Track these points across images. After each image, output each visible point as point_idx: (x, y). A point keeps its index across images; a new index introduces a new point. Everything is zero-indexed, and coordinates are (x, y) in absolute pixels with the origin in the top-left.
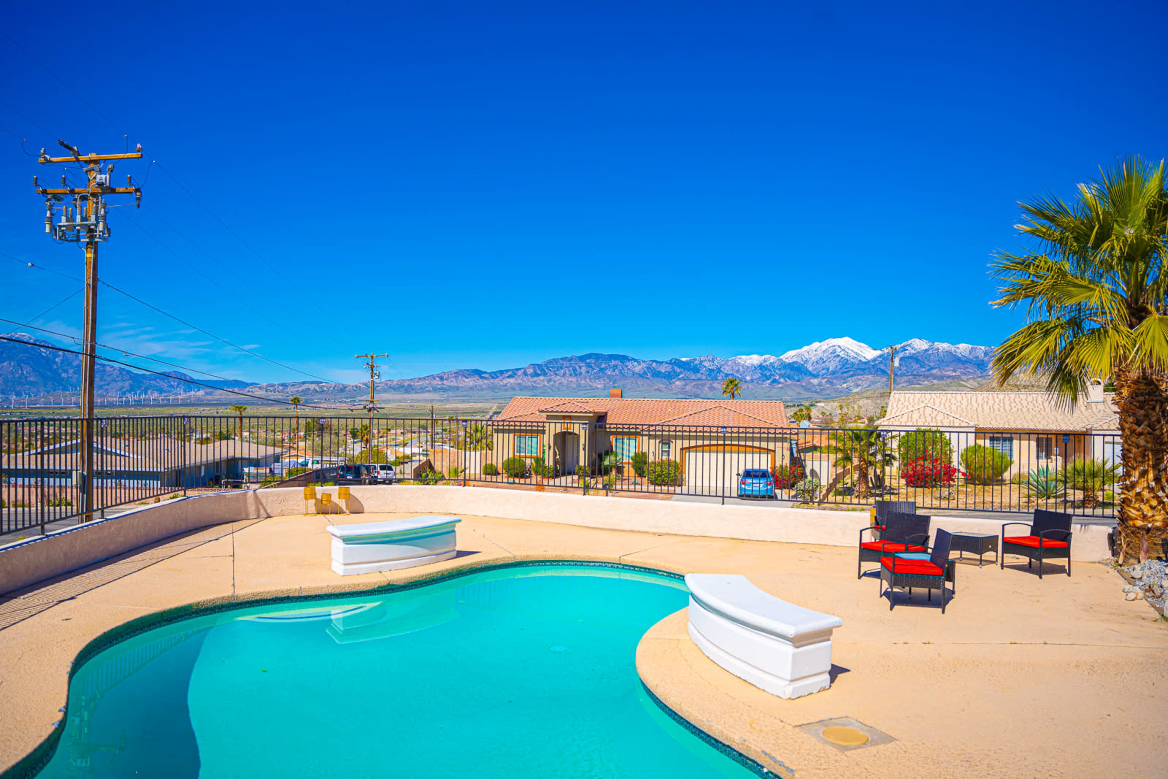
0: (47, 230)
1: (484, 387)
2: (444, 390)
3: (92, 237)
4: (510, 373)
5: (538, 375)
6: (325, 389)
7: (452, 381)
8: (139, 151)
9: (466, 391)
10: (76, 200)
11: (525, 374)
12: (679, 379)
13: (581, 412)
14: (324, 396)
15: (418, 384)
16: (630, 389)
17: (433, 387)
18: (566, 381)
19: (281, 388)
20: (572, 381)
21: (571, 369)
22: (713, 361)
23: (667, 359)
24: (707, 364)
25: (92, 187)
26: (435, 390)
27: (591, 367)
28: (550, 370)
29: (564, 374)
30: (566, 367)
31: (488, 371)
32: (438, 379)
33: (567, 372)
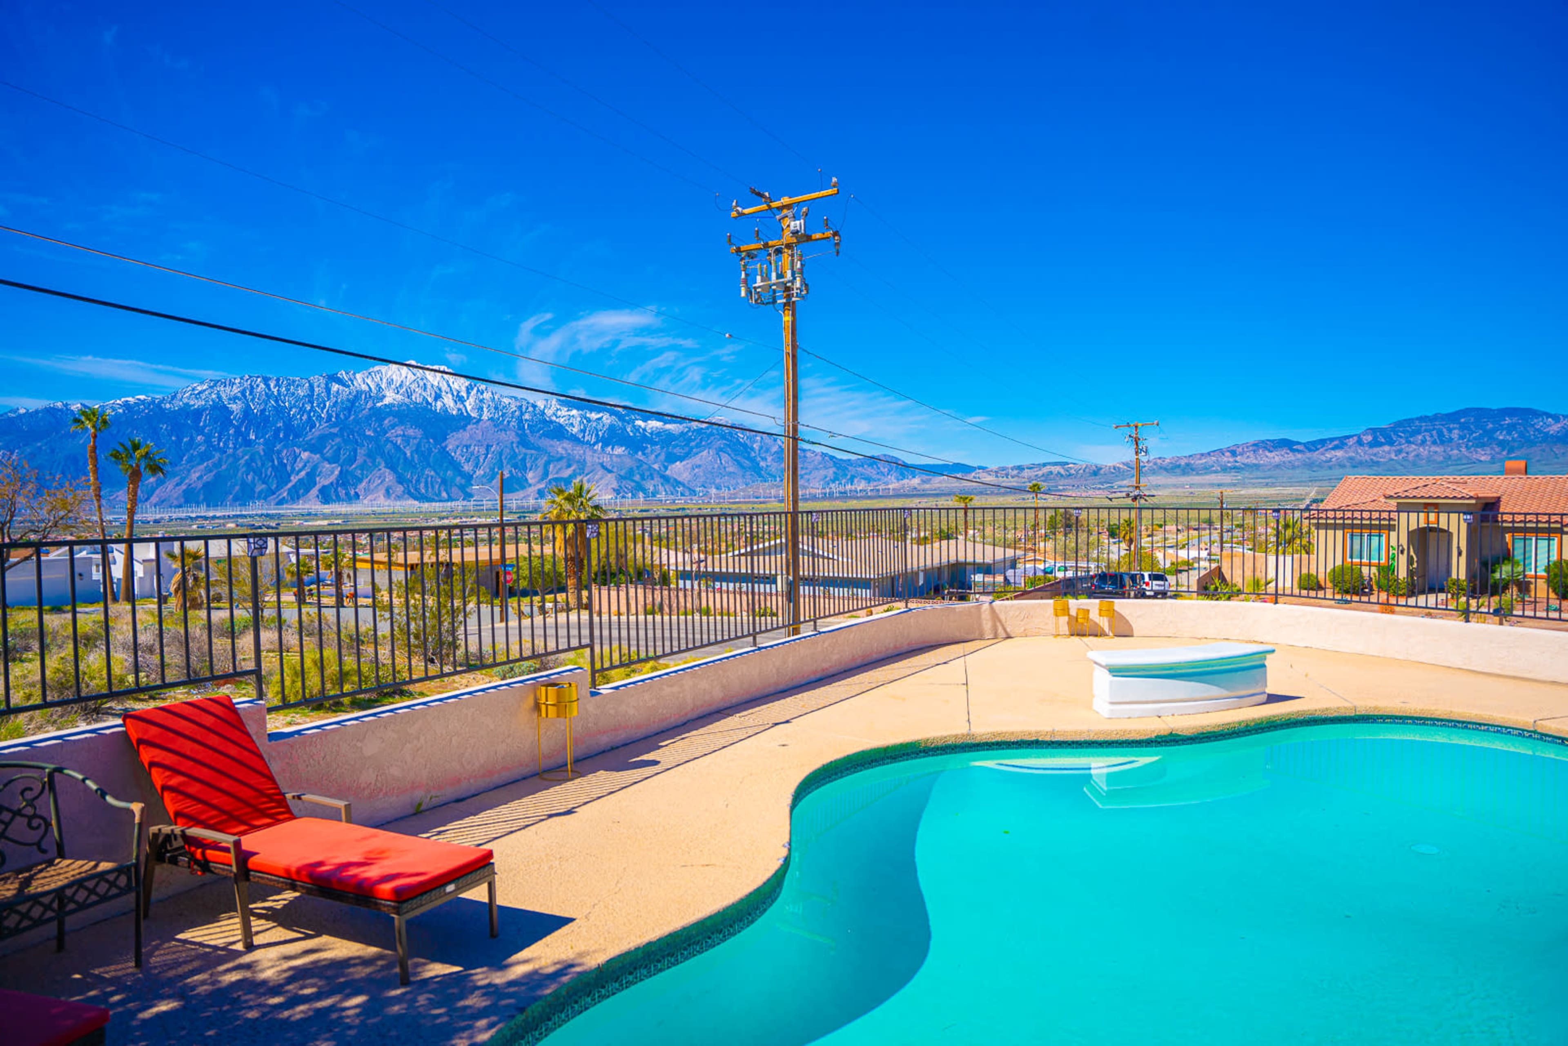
0: (743, 294)
2: (1236, 469)
3: (789, 297)
4: (1336, 443)
5: (1381, 444)
7: (1248, 457)
8: (834, 186)
9: (1269, 470)
10: (770, 255)
11: (1360, 443)
13: (1454, 498)
15: (1201, 462)
16: (1538, 461)
17: (1221, 466)
18: (1426, 452)
19: (1015, 472)
20: (1436, 452)
21: (1434, 433)
25: (787, 237)
26: (1225, 469)
27: (1469, 429)
28: (1401, 437)
29: (1423, 442)
30: (1426, 431)
31: (1303, 441)
32: (1228, 454)
33: (1428, 438)
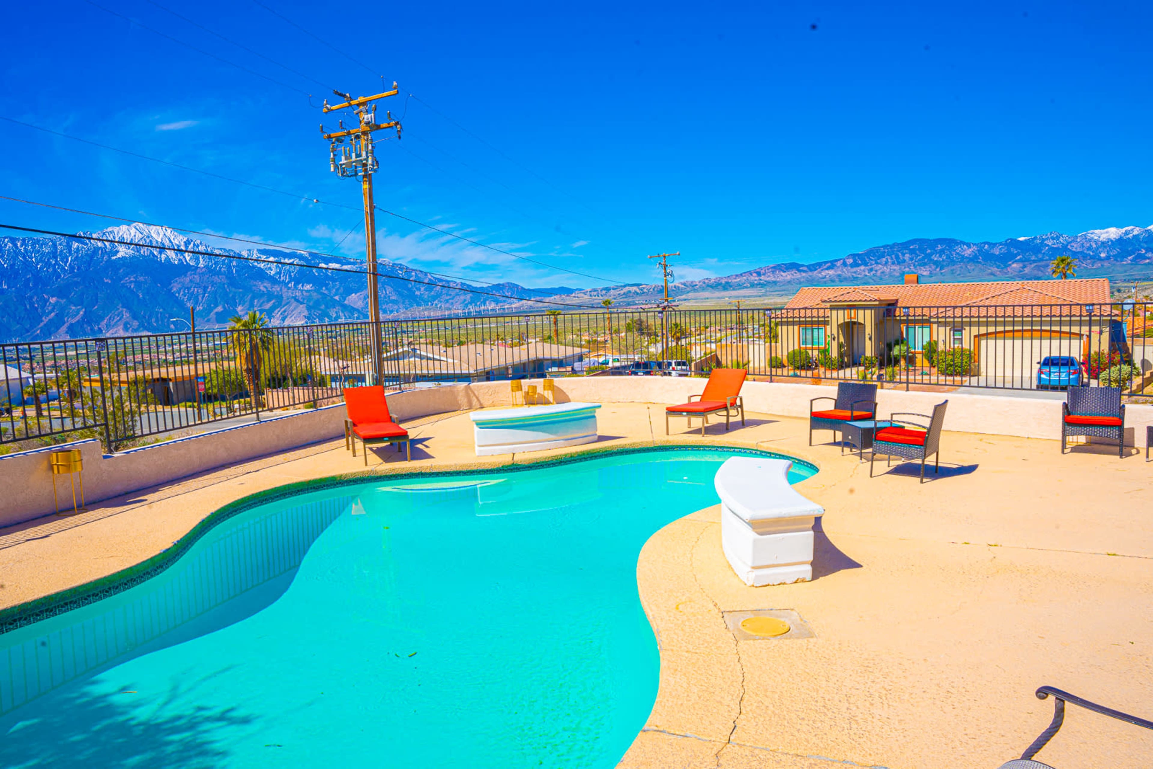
0: (332, 170)
1: (802, 280)
3: (366, 171)
6: (645, 290)
8: (395, 88)
10: (352, 140)
11: (844, 264)
12: (1016, 261)
14: (644, 297)
20: (894, 270)
22: (1058, 238)
23: (1003, 240)
24: (1050, 243)
25: (363, 127)
27: (915, 253)
28: (871, 260)
